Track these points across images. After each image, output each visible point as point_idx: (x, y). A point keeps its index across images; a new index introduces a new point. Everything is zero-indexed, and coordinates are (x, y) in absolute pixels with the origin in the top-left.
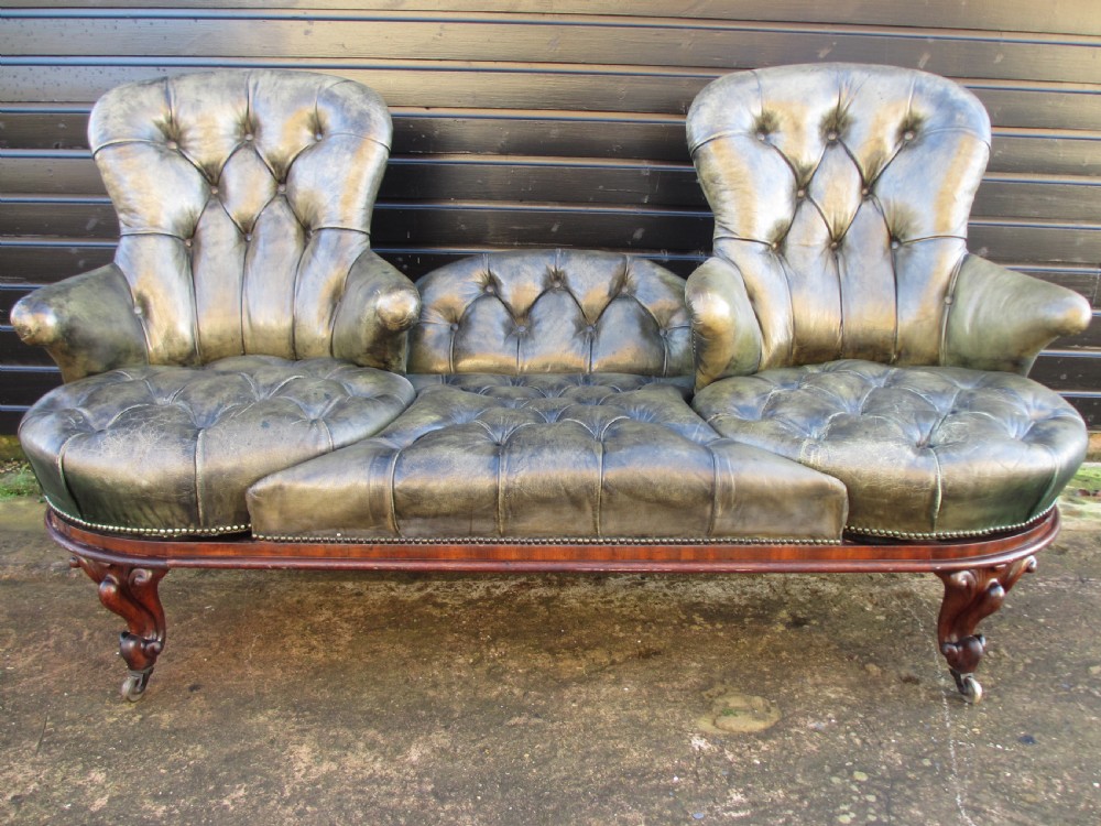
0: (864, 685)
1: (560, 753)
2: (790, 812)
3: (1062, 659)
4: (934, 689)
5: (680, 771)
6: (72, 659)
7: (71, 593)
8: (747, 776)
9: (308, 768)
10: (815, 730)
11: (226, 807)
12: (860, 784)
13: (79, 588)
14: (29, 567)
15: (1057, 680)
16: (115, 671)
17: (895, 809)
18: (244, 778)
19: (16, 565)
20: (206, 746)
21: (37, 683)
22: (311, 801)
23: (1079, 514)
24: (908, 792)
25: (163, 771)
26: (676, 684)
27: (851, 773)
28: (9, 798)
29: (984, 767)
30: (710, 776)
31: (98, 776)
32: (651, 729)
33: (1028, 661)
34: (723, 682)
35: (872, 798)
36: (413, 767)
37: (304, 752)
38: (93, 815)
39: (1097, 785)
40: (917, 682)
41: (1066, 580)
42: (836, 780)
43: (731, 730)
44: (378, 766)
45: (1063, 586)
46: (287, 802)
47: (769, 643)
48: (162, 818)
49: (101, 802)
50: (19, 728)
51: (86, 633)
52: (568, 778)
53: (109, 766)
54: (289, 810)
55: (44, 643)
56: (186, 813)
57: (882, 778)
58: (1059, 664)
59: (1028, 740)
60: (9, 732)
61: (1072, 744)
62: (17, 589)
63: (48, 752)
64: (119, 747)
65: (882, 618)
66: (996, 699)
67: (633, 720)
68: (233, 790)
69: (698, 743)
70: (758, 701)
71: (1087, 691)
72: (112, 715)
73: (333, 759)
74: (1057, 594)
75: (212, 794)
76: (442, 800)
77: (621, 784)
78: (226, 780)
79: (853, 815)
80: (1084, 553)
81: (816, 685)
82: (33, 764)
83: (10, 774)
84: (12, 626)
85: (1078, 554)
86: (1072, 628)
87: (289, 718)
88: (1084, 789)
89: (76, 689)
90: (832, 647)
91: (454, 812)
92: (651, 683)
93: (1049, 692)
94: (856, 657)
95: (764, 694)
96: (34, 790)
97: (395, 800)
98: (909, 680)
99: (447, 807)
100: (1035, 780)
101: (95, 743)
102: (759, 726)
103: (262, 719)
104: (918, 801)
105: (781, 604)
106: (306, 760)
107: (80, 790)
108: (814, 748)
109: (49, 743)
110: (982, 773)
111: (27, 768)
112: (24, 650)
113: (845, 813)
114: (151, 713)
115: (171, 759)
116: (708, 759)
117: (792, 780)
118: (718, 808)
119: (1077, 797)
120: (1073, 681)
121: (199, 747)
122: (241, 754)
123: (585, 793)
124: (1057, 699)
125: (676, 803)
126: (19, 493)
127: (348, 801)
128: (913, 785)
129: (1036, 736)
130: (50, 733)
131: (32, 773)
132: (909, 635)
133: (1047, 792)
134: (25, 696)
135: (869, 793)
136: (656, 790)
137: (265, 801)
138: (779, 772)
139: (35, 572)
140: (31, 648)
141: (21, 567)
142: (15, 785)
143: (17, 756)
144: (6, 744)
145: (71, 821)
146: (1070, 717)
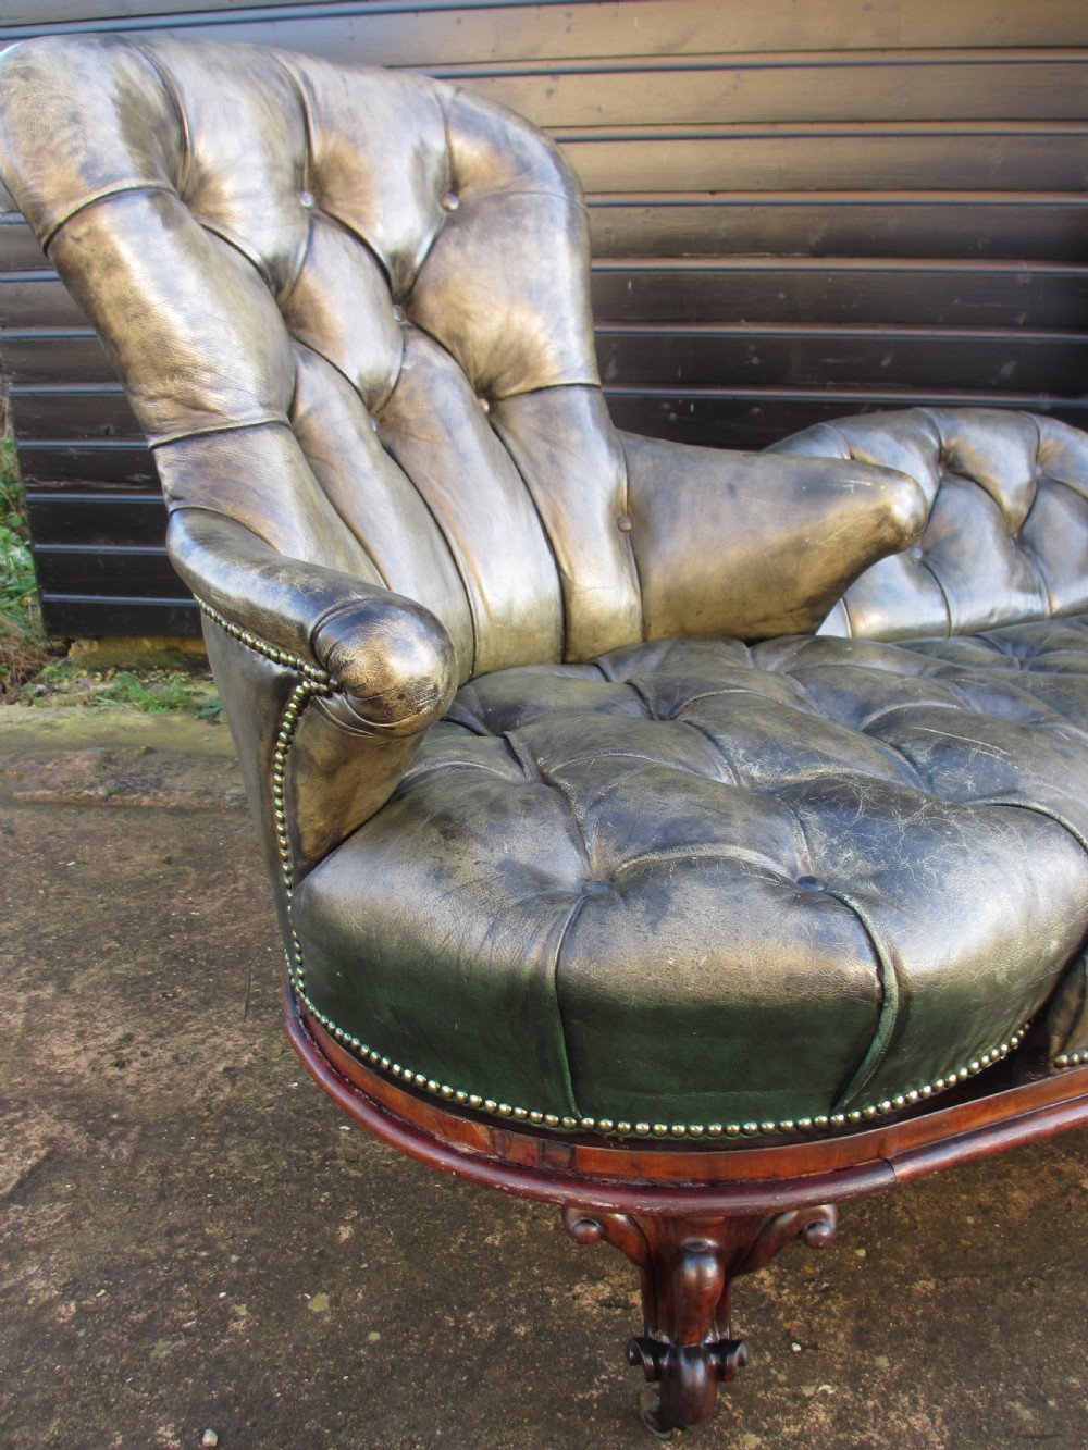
14: (200, 794)
19: (184, 790)
21: (232, 933)
28: (220, 1069)
50: (219, 986)
55: (232, 886)
60: (206, 990)
62: (188, 820)
63: (257, 1017)
82: (243, 1030)
83: (216, 1040)
84: (190, 864)
96: (250, 1062)
109: (257, 1007)
111: (237, 1035)
112: (209, 892)
126: (173, 707)
130: (257, 995)
131: (243, 1041)
134: (218, 947)
139: (208, 800)
140: (217, 890)
141: (190, 793)
142: (225, 1055)
143: (222, 1019)
144: (206, 1003)
145: (301, 1104)
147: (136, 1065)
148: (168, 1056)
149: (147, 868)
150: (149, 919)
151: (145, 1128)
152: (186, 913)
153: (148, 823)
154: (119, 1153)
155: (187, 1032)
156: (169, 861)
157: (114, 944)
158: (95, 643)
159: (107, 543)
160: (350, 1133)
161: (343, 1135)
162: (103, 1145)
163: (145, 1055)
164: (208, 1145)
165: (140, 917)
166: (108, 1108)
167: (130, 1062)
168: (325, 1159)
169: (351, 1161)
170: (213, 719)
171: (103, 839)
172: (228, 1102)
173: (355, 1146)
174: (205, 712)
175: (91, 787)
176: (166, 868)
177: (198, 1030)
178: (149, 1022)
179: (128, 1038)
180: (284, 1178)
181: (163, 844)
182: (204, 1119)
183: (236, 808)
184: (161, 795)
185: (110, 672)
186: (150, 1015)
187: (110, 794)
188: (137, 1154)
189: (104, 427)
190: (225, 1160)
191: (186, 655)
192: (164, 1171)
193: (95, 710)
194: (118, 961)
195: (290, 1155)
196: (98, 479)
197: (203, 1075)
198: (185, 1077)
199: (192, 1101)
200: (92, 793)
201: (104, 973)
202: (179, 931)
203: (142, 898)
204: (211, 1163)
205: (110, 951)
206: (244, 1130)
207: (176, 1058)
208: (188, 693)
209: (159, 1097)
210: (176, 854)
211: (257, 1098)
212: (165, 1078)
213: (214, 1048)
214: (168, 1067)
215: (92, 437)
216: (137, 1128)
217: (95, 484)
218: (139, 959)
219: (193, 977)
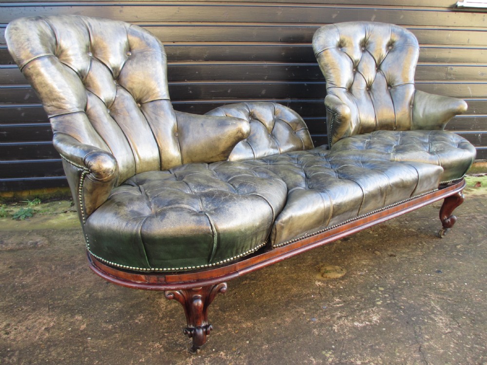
0: (375, 258)
1: (266, 292)
2: (358, 303)
3: (446, 244)
4: (401, 258)
5: (314, 293)
6: (51, 277)
7: (40, 253)
8: (339, 293)
9: (166, 306)
10: (361, 275)
11: (137, 323)
12: (382, 291)
13: (43, 250)
14: (18, 244)
15: (445, 251)
16: (71, 279)
17: (396, 298)
18: (141, 312)
19: (12, 244)
20: (121, 302)
21: (39, 287)
22: (172, 316)
24: (400, 292)
25: (106, 313)
26: (304, 264)
27: (377, 288)
28: (43, 328)
29: (425, 282)
30: (325, 294)
31: (79, 317)
32: (299, 280)
33: (434, 246)
34: (322, 262)
35: (387, 295)
37: (163, 301)
38: (82, 331)
39: (466, 284)
40: (395, 256)
42: (372, 291)
43: (329, 278)
46: (162, 319)
47: (336, 247)
48: (112, 329)
49: (83, 327)
50: (37, 304)
51: (53, 267)
52: (271, 300)
53: (82, 313)
54: (164, 321)
55: (36, 272)
56: (121, 326)
57: (389, 289)
58: (445, 246)
59: (439, 272)
60: (33, 306)
61: (455, 272)
62: (15, 253)
63: (54, 311)
64: (83, 306)
65: (377, 235)
66: (425, 259)
67: (292, 278)
68: (138, 316)
69: (318, 283)
70: (337, 267)
71: (457, 254)
72: (76, 295)
75: (130, 319)
76: (225, 312)
77: (292, 300)
78: (134, 314)
79: (381, 301)
81: (358, 260)
82: (49, 316)
83: (40, 320)
84: (19, 267)
88: (462, 286)
89: (57, 288)
90: (360, 247)
91: (230, 315)
92: (294, 265)
93: (443, 255)
94: (370, 249)
95: (339, 265)
96: (53, 325)
98: (391, 256)
99: (227, 314)
100: (444, 284)
101: (73, 306)
102: (340, 275)
104: (404, 295)
106: (164, 303)
107: (72, 324)
108: (362, 281)
109: (53, 308)
110: (424, 284)
111: (47, 318)
112: (28, 275)
113: (378, 301)
114: (93, 293)
115: (108, 308)
116: (323, 288)
117: (356, 292)
118: (331, 304)
119: (460, 288)
120: (451, 251)
121: (118, 303)
122: (137, 304)
123: (279, 304)
124: (446, 258)
125: (314, 303)
126: (2, 216)
128: (401, 290)
129: (442, 270)
130: (52, 304)
131: (49, 319)
132: (388, 240)
133: (449, 288)
134: (35, 292)
135: (386, 294)
136: (306, 300)
137: (153, 319)
138: (351, 290)
139: (22, 246)
140: (31, 274)
141: (15, 244)
142: (44, 324)
143: (41, 314)
144: (34, 310)
145: (73, 334)
146: (452, 263)
147: (13, 332)
148: (24, 328)
149: (3, 271)
150: (8, 287)
151: (20, 351)
152: (21, 283)
153: (1, 256)
154: (13, 360)
155: (29, 320)
156: (11, 267)
160: (91, 339)
161: (89, 341)
162: (6, 359)
163: (15, 329)
164: (44, 352)
165: (4, 287)
166: (6, 348)
167: (10, 332)
168: (84, 348)
169: (93, 348)
170: (18, 219)
172: (48, 338)
173: (94, 343)
174: (14, 217)
176: (10, 270)
177: (33, 318)
178: (15, 319)
179: (8, 325)
180: (72, 356)
181: (8, 262)
182: (41, 345)
183: (33, 247)
184: (4, 246)
186: (15, 316)
188: (19, 359)
190: (50, 355)
191: (4, 198)
192: (30, 362)
195: (73, 349)
197: (38, 331)
198: (31, 333)
199: (35, 340)
202: (20, 289)
204: (46, 357)
206: (55, 345)
207: (27, 328)
208: (7, 211)
209: (23, 341)
210: (13, 264)
211: (58, 335)
212: (24, 335)
213: (40, 323)
214: (25, 331)
216: (17, 352)
218: (7, 300)
219: (28, 302)
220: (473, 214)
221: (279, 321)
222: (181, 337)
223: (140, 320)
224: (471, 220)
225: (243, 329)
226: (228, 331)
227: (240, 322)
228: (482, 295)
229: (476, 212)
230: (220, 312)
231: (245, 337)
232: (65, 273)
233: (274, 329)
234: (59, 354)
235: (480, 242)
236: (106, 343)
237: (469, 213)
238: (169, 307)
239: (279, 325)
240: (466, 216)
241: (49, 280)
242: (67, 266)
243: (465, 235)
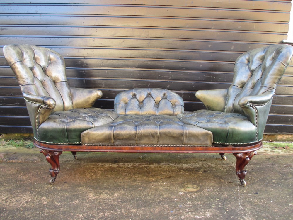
0: (220, 183)
1: (149, 195)
2: (201, 205)
3: (266, 179)
4: (236, 184)
5: (176, 198)
6: (36, 177)
7: (35, 165)
8: (192, 199)
9: (92, 197)
10: (208, 191)
11: (74, 204)
12: (217, 201)
13: (36, 164)
15: (265, 183)
16: (46, 179)
17: (225, 205)
18: (78, 198)
20: (69, 193)
21: (29, 181)
22: (93, 203)
23: (274, 152)
24: (228, 202)
25: (59, 197)
26: (176, 183)
27: (215, 199)
28: (25, 202)
29: (246, 198)
30: (183, 199)
31: (45, 198)
32: (170, 191)
33: (258, 179)
34: (187, 182)
35: (220, 203)
36: (116, 197)
37: (91, 194)
38: (44, 205)
39: (271, 201)
40: (232, 183)
41: (269, 164)
42: (212, 200)
43: (188, 191)
44: (108, 197)
45: (268, 165)
46: (88, 203)
47: (198, 175)
48: (60, 205)
49: (45, 203)
50: (25, 190)
51: (39, 172)
52: (151, 199)
53: (47, 196)
54: (88, 204)
55: (29, 174)
56: (65, 205)
57: (223, 200)
58: (265, 180)
59: (257, 193)
60: (23, 190)
61: (267, 194)
62: (22, 164)
63: (32, 194)
64: (49, 193)
65: (225, 171)
66: (250, 186)
67: (166, 189)
68: (75, 201)
69: (181, 193)
70: (195, 186)
71: (272, 185)
72: (46, 187)
73: (98, 196)
74: (267, 167)
75: (70, 201)
77: (163, 200)
78: (74, 199)
79: (215, 206)
80: (274, 159)
81: (209, 183)
82: (29, 196)
83: (24, 198)
84: (22, 171)
85: (273, 159)
86: (269, 173)
87: (87, 188)
88: (268, 202)
89: (38, 183)
90: (213, 176)
91: (125, 205)
92: (170, 182)
93: (263, 185)
94: (218, 178)
95: (197, 185)
96: (30, 200)
97: (112, 203)
98: (230, 182)
99: (124, 204)
100: (257, 200)
101: (43, 192)
102: (195, 190)
103: (81, 188)
104: (230, 204)
105: (201, 168)
106: (91, 195)
107: (41, 200)
108: (207, 194)
109: (33, 192)
110: (245, 199)
111: (28, 197)
113: (214, 206)
114: (56, 187)
115: (61, 195)
116: (183, 196)
117: (202, 200)
118: (185, 205)
119: (267, 204)
120: (268, 183)
121: (67, 193)
122: (77, 194)
123: (155, 202)
124: (264, 186)
125: (175, 203)
126: (21, 146)
127: (102, 203)
128: (229, 201)
129: (258, 193)
130: (33, 190)
131: (29, 197)
132: (231, 174)
133: (260, 203)
134: (26, 184)
135: (219, 202)
136: (171, 201)
137: (83, 203)
138: (199, 199)
139: (26, 161)
140: (27, 175)
141: (23, 160)
142: (26, 200)
143: (26, 194)
144: (23, 192)
145: (39, 206)
146: (267, 189)
148: (15, 200)
149: (13, 172)
150: (13, 180)
151: (10, 211)
152: (20, 179)
153: (14, 165)
154: (5, 215)
155: (19, 197)
156: (18, 171)
157: (6, 184)
158: (6, 135)
159: (9, 115)
160: (47, 209)
161: (46, 210)
163: (11, 200)
164: (21, 213)
165: (11, 180)
166: (3, 208)
167: (8, 202)
168: (42, 213)
169: (47, 213)
170: (28, 148)
171: (5, 168)
172: (26, 206)
173: (48, 211)
174: (27, 147)
175: (3, 159)
176: (17, 172)
177: (21, 196)
178: (12, 195)
179: (8, 198)
180: (35, 216)
181: (17, 168)
182: (21, 209)
183: (32, 162)
184: (17, 160)
185: (8, 140)
186: (12, 194)
187: (7, 160)
188: (8, 215)
189: (11, 94)
190: (24, 215)
191: (24, 137)
192: (13, 217)
193: (5, 147)
194: (7, 187)
195: (36, 213)
196: (9, 103)
197: (21, 203)
198: (18, 203)
199: (19, 207)
200: (3, 160)
201: (4, 188)
202: (19, 182)
203: (12, 177)
204: (22, 215)
205: (5, 185)
206: (28, 210)
207: (17, 201)
208: (24, 144)
209: (13, 206)
210: (19, 170)
211: (31, 206)
212: (14, 204)
213: (24, 199)
214: (15, 202)
215: (8, 96)
216: (8, 211)
217: (8, 104)
218: (11, 186)
219: (21, 188)
220: (289, 164)
221: (151, 210)
222: (95, 213)
223: (76, 203)
224: (287, 167)
225: (130, 213)
226: (122, 213)
227: (130, 209)
228: (280, 209)
229: (292, 163)
230: (120, 203)
231: (130, 216)
232: (44, 176)
233: (148, 214)
234: (29, 215)
235: (288, 179)
236: (55, 212)
237: (287, 163)
238: (93, 197)
239: (151, 212)
240: (285, 165)
241: (35, 179)
242: (46, 173)
243: (280, 175)
